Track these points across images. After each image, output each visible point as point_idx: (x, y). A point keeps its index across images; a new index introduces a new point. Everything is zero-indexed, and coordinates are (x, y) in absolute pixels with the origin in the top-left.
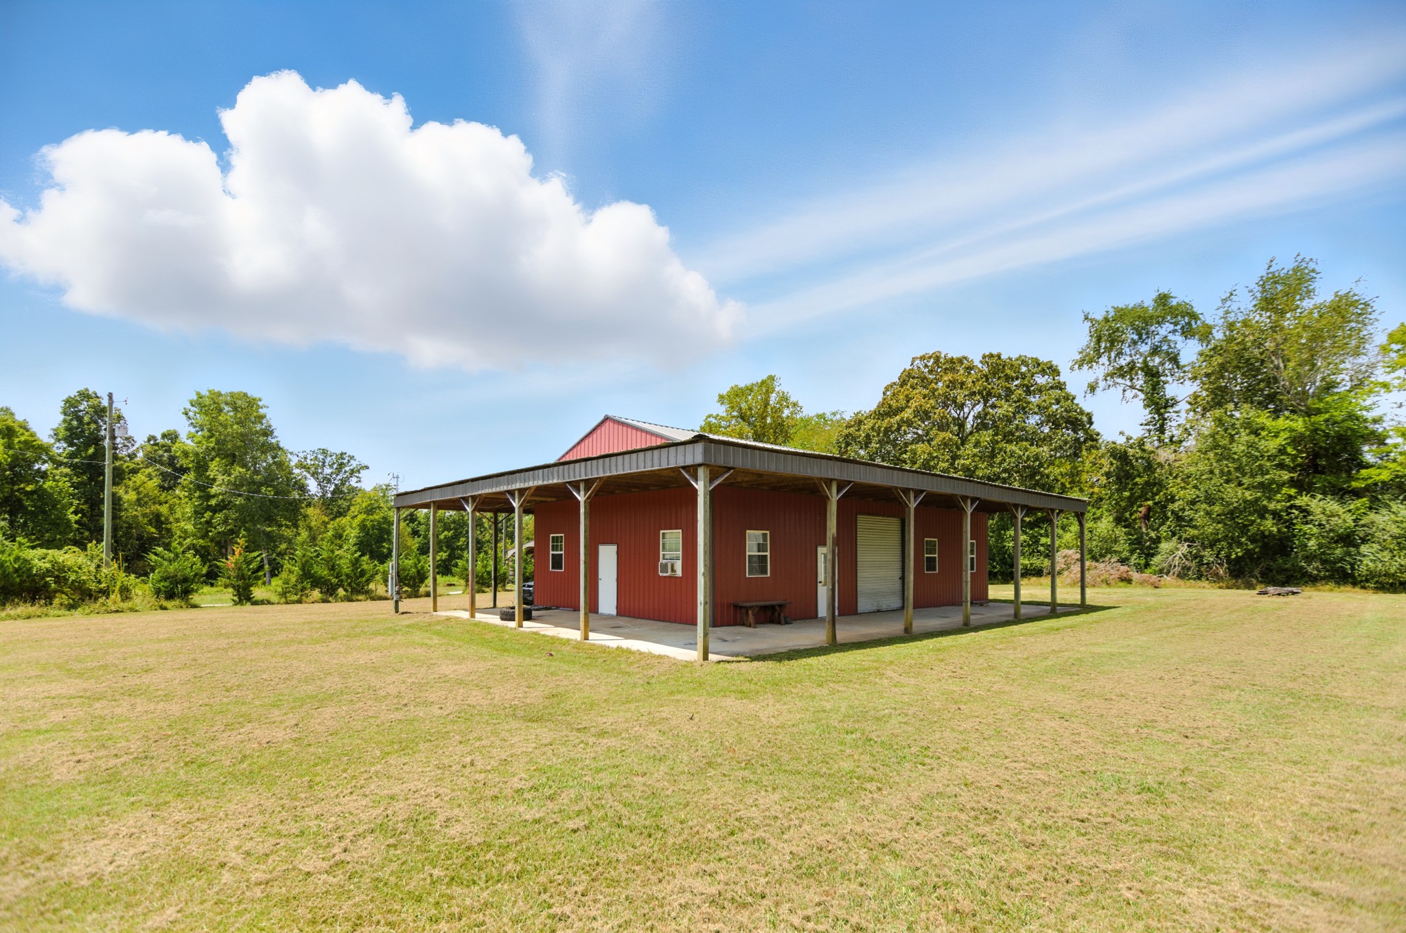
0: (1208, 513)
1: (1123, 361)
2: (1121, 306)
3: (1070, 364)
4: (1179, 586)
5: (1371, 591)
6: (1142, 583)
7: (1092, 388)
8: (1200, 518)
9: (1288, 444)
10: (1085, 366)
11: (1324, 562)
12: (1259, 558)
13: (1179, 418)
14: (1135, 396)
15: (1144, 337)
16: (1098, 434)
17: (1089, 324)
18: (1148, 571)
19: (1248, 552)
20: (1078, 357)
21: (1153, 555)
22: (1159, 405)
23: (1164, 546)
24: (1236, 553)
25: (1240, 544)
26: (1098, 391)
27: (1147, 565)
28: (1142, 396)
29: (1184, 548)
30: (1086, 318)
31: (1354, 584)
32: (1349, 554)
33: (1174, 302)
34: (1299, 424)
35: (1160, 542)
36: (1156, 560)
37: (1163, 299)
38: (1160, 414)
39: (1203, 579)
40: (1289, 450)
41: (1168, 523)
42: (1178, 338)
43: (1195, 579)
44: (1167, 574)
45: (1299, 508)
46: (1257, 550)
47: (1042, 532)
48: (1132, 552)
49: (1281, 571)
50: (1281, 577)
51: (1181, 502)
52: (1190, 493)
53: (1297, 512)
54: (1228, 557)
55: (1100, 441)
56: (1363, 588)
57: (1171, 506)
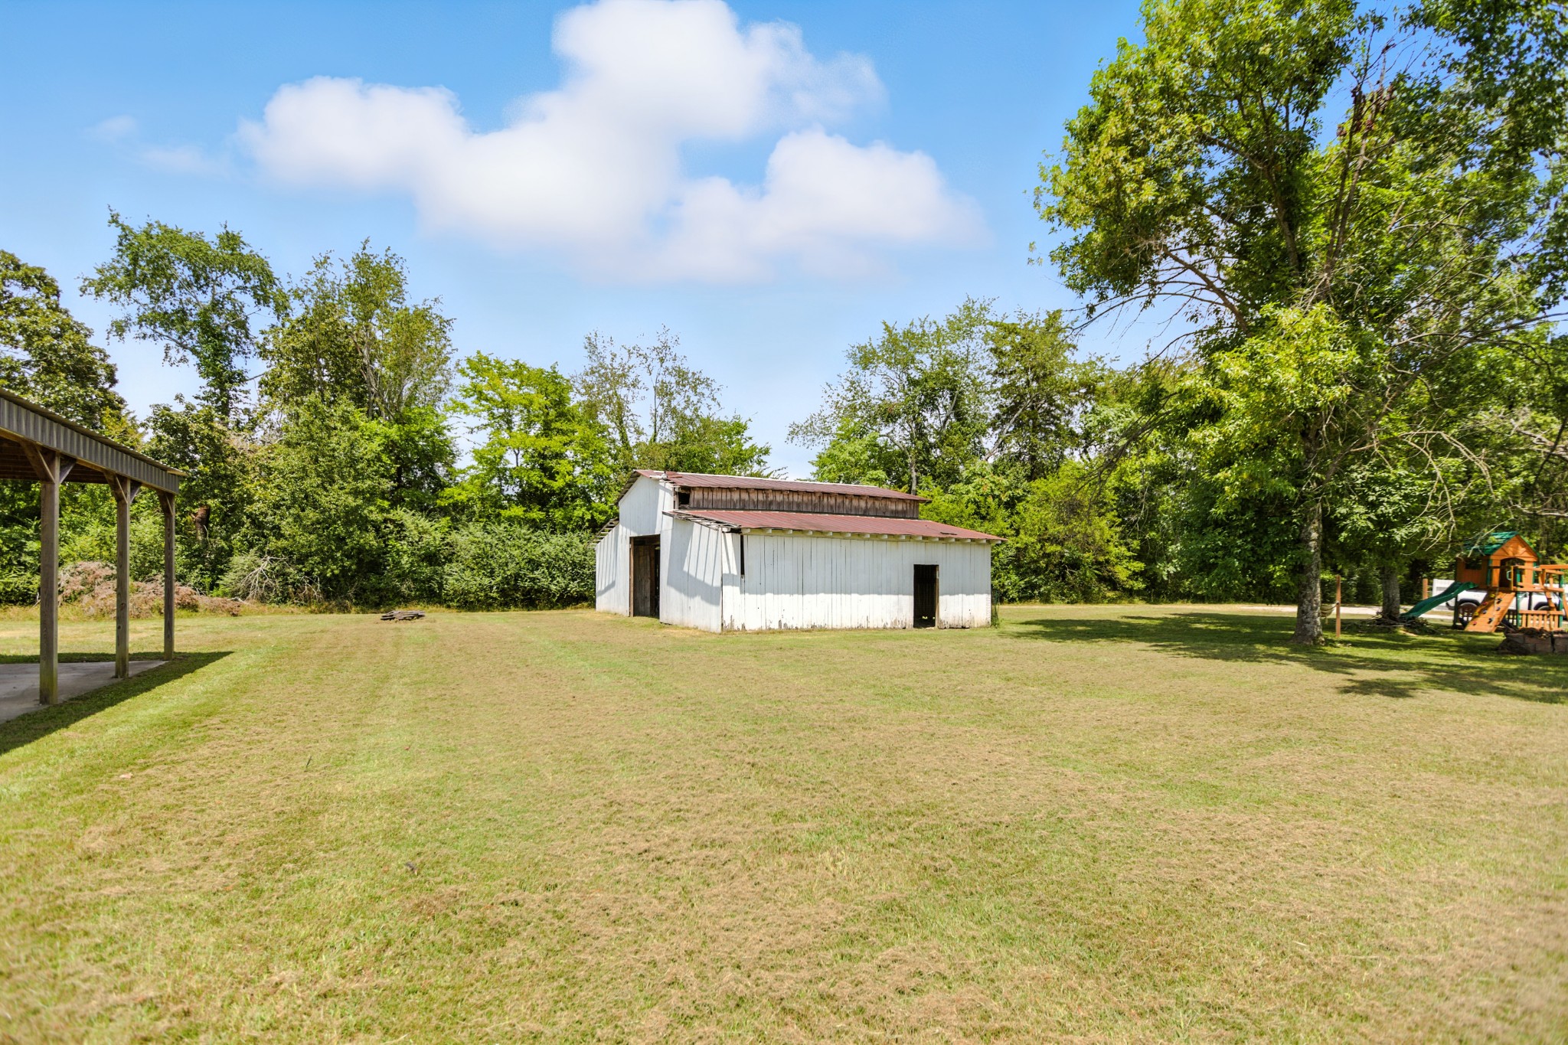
0: (298, 519)
1: (168, 306)
2: (171, 226)
3: (80, 283)
4: (262, 613)
5: (455, 611)
6: (214, 611)
7: (120, 328)
8: (287, 527)
9: (383, 451)
10: (106, 294)
11: (415, 581)
12: (353, 577)
13: (249, 397)
14: (184, 360)
15: (202, 282)
16: (121, 401)
17: (119, 231)
18: (215, 592)
19: (344, 570)
20: (97, 277)
21: (222, 572)
22: (223, 380)
23: (237, 560)
24: (332, 571)
25: (335, 560)
26: (129, 336)
27: (213, 586)
28: (193, 360)
29: (264, 565)
30: (115, 220)
31: (441, 603)
32: (435, 572)
33: (245, 252)
34: (394, 432)
35: (231, 555)
36: (228, 578)
37: (231, 240)
38: (223, 390)
39: (289, 603)
40: (384, 458)
41: (243, 530)
42: (247, 299)
43: (278, 603)
44: (244, 597)
45: (393, 521)
46: (354, 567)
47: (30, 532)
48: (190, 567)
49: (376, 590)
50: (375, 598)
51: (260, 505)
52: (273, 495)
53: (392, 527)
54: (322, 575)
55: (124, 412)
56: (449, 607)
57: (248, 509)
